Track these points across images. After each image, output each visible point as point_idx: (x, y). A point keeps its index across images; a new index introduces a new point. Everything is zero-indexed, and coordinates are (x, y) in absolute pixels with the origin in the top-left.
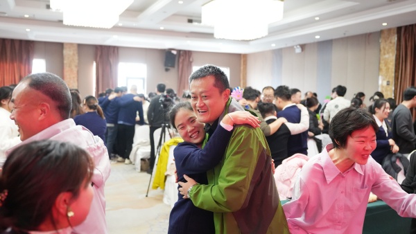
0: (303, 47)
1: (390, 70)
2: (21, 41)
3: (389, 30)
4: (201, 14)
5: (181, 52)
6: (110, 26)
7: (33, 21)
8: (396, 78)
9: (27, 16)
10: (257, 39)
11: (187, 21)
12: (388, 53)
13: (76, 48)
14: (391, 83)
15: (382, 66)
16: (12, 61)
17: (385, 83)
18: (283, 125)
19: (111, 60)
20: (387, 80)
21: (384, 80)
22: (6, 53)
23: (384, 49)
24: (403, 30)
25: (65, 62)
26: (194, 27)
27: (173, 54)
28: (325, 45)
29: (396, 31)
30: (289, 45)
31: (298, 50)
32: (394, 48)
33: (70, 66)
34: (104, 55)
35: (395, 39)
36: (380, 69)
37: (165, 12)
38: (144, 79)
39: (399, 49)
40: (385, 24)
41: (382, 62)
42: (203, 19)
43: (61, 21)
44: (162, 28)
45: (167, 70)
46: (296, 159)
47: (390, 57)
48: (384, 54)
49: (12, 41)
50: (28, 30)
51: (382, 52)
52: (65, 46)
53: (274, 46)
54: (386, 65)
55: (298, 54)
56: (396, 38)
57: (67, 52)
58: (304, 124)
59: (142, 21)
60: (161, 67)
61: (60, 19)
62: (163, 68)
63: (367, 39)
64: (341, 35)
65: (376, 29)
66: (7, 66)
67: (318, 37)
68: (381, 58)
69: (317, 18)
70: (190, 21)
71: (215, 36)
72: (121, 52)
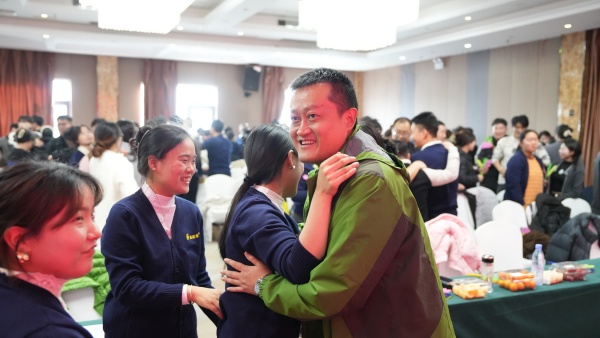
0: (446, 60)
1: (575, 94)
2: (35, 54)
3: (574, 35)
4: (297, 13)
5: (268, 69)
6: (166, 31)
7: (53, 23)
8: (584, 106)
9: (44, 16)
10: (380, 49)
11: (276, 22)
12: (572, 68)
13: (115, 63)
14: (575, 113)
15: (564, 88)
16: (24, 82)
17: (567, 113)
18: (421, 173)
19: (166, 81)
20: (570, 108)
21: (565, 108)
22: (14, 71)
23: (567, 63)
24: (595, 35)
25: (100, 83)
26: (287, 32)
27: (255, 72)
28: (479, 58)
29: (584, 36)
30: (426, 57)
31: (439, 66)
32: (581, 61)
33: (107, 90)
34: (157, 73)
35: (582, 48)
36: (559, 93)
37: (246, 10)
38: (213, 108)
39: (588, 63)
40: (568, 26)
41: (563, 82)
42: (300, 21)
43: (95, 24)
44: (240, 34)
45: (247, 95)
46: (443, 221)
47: (575, 75)
48: (567, 70)
49: (23, 53)
50: (46, 36)
51: (563, 67)
52: (99, 60)
53: (403, 60)
54: (569, 86)
55: (440, 71)
56: (585, 48)
57: (102, 69)
58: (451, 172)
59: (213, 23)
60: (239, 90)
61: (93, 20)
62: (241, 92)
63: (541, 48)
64: (502, 43)
65: (555, 33)
66: (16, 90)
67: (468, 46)
68: (562, 76)
69: (468, 18)
70: (282, 23)
71: (319, 44)
72: (180, 69)
